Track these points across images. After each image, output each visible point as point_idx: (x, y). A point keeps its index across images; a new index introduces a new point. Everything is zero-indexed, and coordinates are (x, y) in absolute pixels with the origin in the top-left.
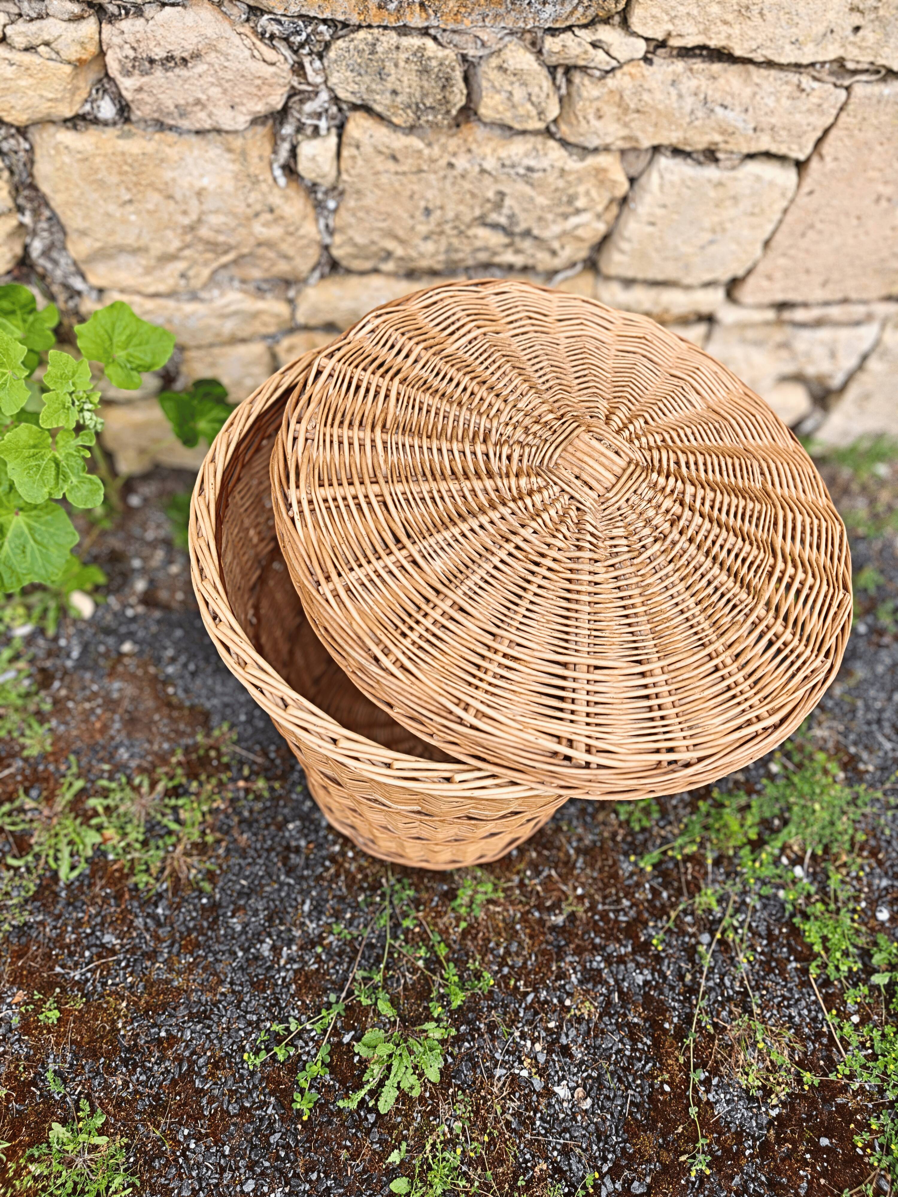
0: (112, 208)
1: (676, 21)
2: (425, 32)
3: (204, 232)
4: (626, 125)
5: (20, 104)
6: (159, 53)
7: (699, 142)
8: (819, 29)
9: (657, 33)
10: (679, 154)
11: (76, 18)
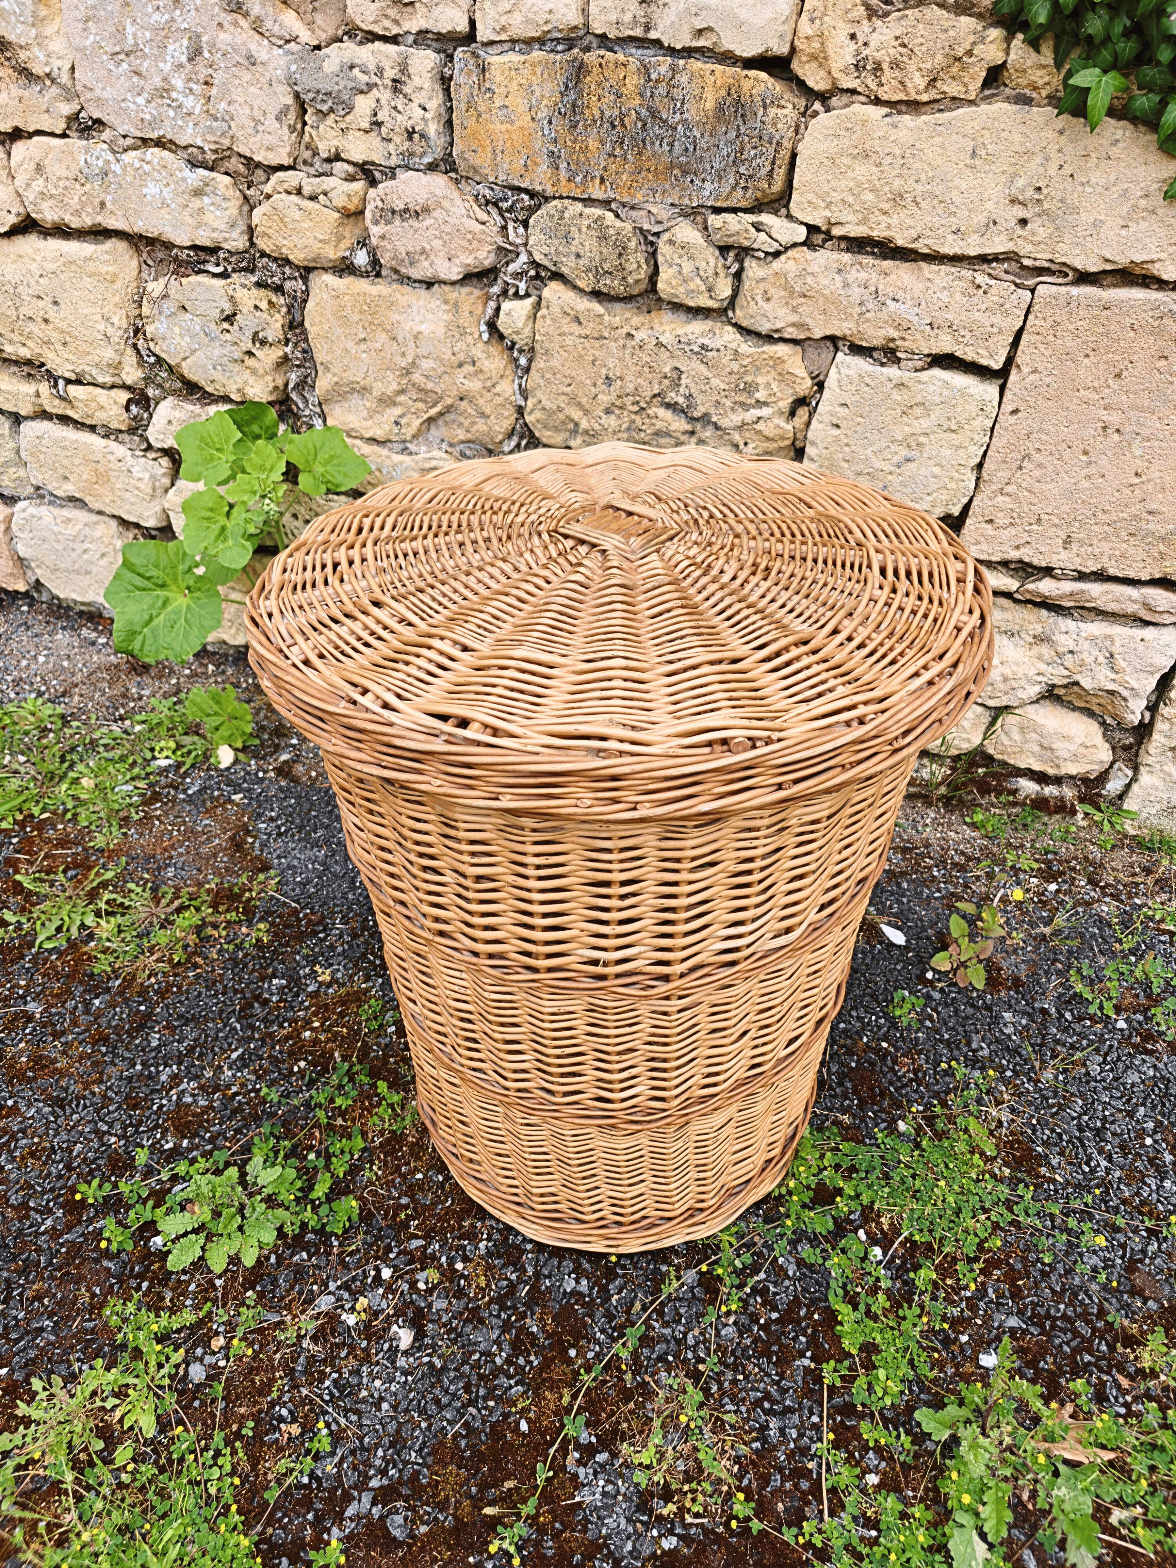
0: (350, 345)
1: (833, 208)
2: (606, 204)
3: (417, 377)
4: (794, 310)
5: (300, 243)
6: (399, 206)
7: (874, 336)
8: (980, 219)
9: (817, 219)
10: (857, 350)
11: (350, 178)
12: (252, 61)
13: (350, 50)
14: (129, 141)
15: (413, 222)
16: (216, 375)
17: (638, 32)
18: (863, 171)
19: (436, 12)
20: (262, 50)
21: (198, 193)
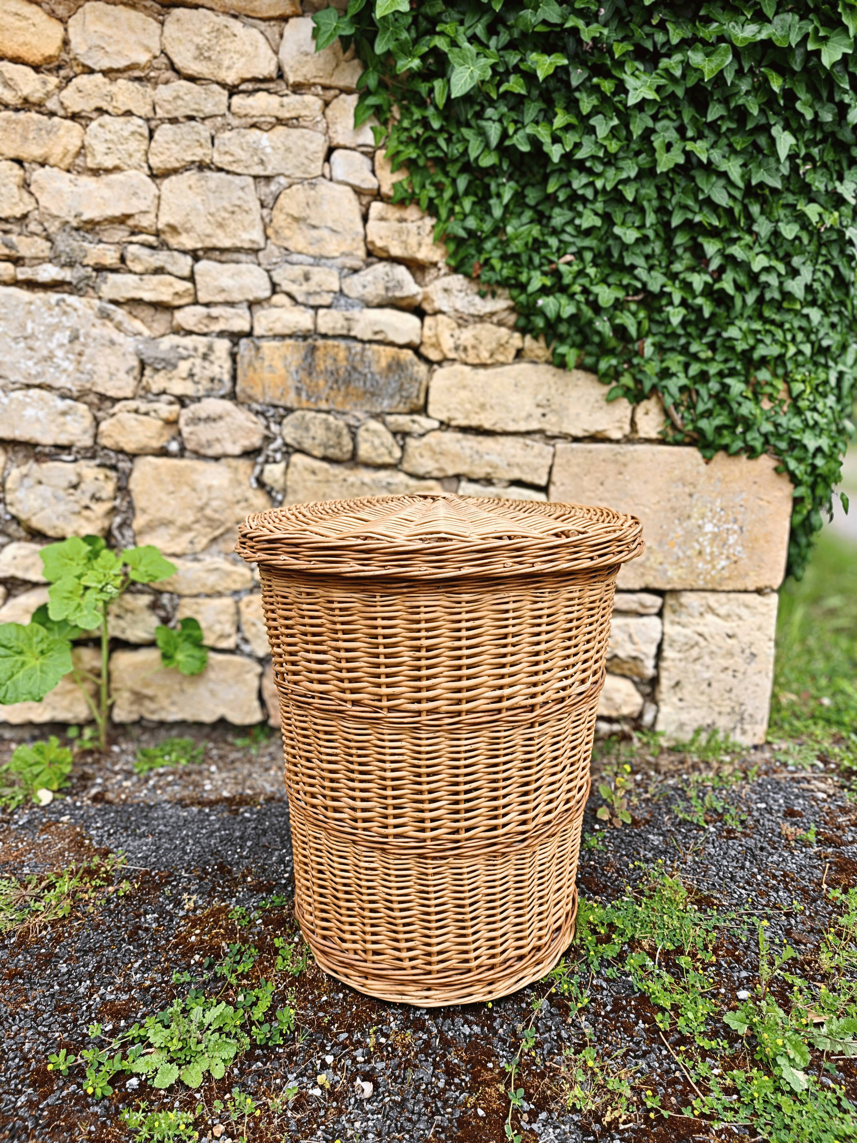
0: (163, 496)
1: (451, 412)
2: (328, 412)
3: (208, 512)
4: (437, 461)
5: (133, 438)
6: (203, 415)
7: (480, 472)
8: (524, 414)
9: (444, 417)
10: (471, 480)
11: (171, 403)
12: (112, 343)
13: (176, 339)
14: (17, 386)
15: (213, 424)
16: (60, 523)
17: (344, 332)
18: (464, 394)
19: (232, 322)
20: (119, 337)
21: (64, 413)
